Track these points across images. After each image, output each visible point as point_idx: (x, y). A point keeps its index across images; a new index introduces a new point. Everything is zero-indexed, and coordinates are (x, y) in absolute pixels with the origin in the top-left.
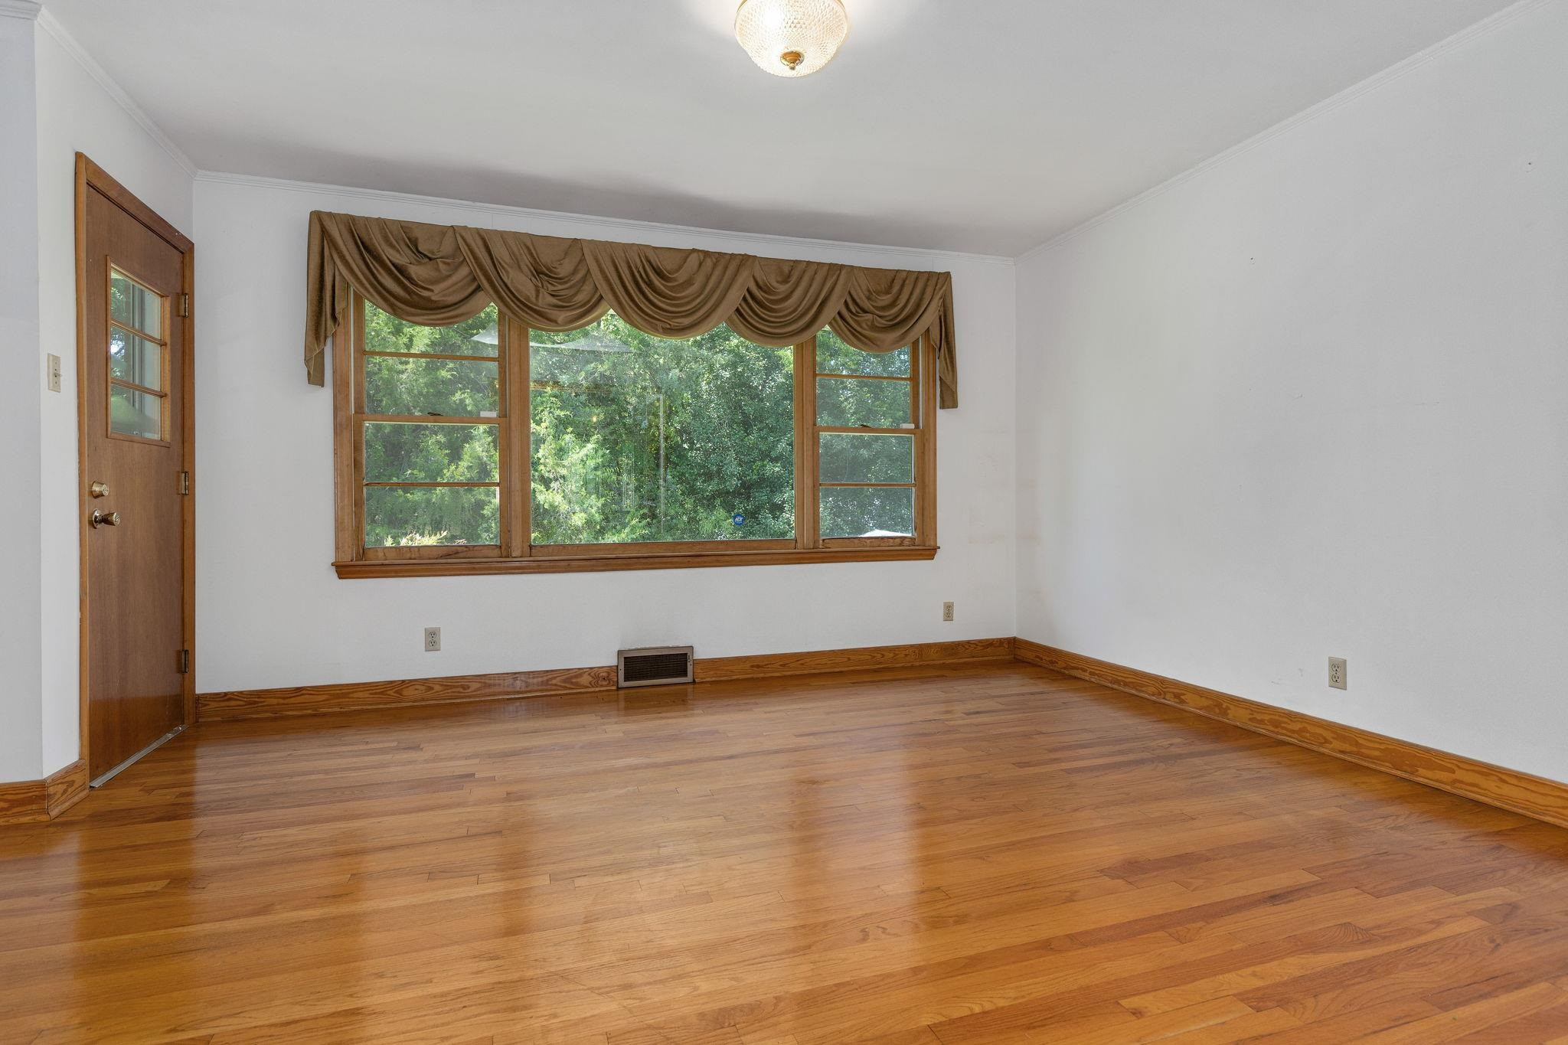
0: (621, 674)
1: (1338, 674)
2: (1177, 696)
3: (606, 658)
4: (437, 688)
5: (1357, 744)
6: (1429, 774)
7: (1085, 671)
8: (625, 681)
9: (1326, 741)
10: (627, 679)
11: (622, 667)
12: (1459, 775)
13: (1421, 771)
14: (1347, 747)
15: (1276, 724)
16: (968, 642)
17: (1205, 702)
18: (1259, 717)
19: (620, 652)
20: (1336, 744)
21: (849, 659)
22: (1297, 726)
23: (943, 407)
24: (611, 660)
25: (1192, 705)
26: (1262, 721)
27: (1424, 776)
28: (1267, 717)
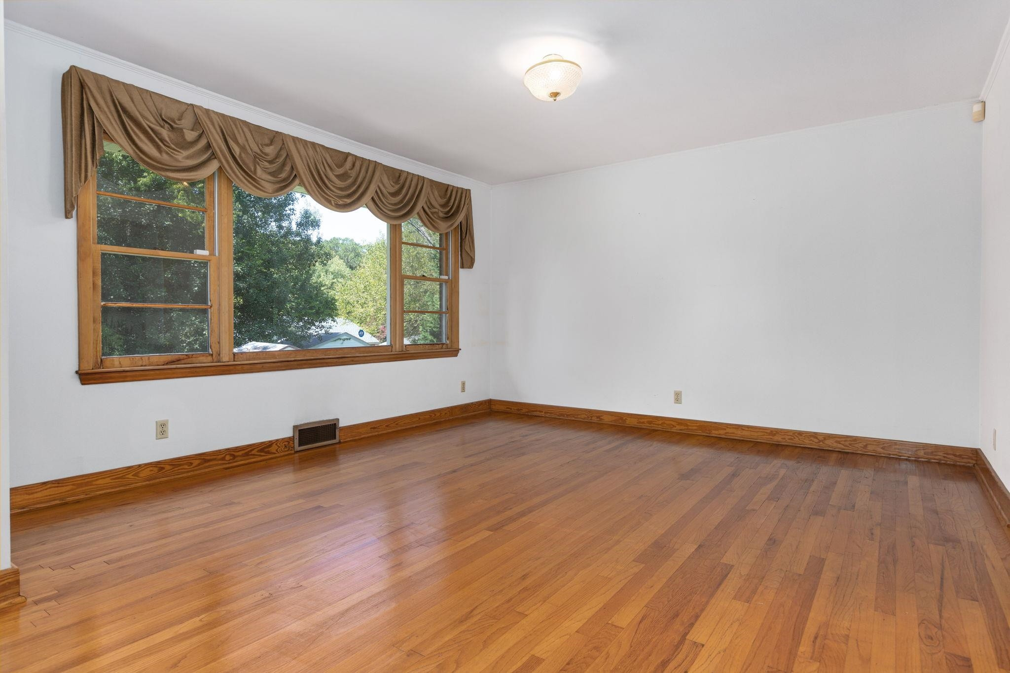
0: (297, 441)
1: (678, 398)
2: (598, 417)
3: (286, 432)
4: (168, 467)
5: (687, 425)
6: (717, 432)
7: (542, 412)
8: (299, 446)
9: (674, 426)
10: (300, 445)
11: (297, 437)
12: (728, 430)
13: (713, 431)
14: (682, 427)
15: (650, 423)
16: (472, 403)
17: (614, 418)
18: (642, 421)
19: (295, 427)
20: (678, 427)
21: (419, 419)
22: (660, 422)
23: (463, 267)
24: (288, 433)
25: (607, 419)
26: (643, 423)
27: (715, 433)
28: (646, 420)
